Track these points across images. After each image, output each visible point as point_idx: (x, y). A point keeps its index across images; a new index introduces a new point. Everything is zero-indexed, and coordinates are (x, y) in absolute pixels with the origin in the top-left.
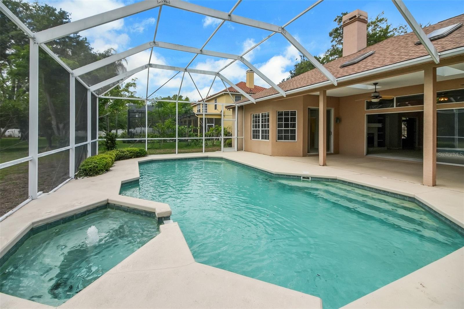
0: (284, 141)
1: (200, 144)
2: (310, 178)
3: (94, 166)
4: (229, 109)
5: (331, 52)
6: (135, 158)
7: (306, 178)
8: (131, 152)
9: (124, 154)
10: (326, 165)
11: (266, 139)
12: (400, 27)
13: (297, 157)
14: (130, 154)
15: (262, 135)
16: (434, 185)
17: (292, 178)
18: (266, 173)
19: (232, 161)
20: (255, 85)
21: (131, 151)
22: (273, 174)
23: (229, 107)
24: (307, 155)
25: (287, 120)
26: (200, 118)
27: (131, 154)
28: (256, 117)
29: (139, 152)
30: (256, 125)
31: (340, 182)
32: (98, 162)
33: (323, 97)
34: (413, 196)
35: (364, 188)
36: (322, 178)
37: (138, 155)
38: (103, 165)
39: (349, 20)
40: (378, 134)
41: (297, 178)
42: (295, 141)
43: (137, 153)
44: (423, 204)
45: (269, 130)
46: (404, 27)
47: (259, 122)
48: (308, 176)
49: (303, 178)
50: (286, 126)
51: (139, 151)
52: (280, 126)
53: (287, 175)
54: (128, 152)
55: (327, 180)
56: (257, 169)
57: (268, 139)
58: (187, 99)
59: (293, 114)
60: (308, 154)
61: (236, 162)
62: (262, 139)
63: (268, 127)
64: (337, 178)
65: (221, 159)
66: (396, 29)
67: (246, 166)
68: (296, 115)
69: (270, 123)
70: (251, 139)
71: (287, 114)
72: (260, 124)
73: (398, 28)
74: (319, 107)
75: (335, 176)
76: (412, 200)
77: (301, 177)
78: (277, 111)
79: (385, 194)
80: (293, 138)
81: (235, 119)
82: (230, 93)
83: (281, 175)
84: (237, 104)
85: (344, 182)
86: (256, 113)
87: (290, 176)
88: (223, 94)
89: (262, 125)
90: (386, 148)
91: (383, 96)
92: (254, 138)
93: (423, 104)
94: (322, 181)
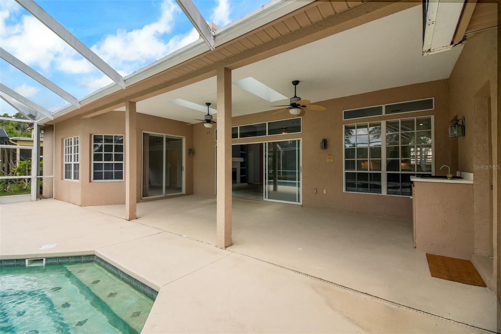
0: (103, 181)
2: (44, 260)
7: (35, 261)
10: (137, 218)
15: (74, 172)
25: (108, 148)
40: (241, 169)
42: (122, 181)
45: (80, 164)
48: (39, 257)
49: (30, 261)
50: (108, 158)
52: (97, 157)
57: (78, 179)
59: (120, 140)
62: (73, 179)
63: (78, 160)
68: (124, 142)
70: (63, 179)
71: (108, 139)
77: (24, 260)
78: (91, 135)
80: (119, 176)
84: (37, 121)
86: (69, 138)
92: (66, 178)
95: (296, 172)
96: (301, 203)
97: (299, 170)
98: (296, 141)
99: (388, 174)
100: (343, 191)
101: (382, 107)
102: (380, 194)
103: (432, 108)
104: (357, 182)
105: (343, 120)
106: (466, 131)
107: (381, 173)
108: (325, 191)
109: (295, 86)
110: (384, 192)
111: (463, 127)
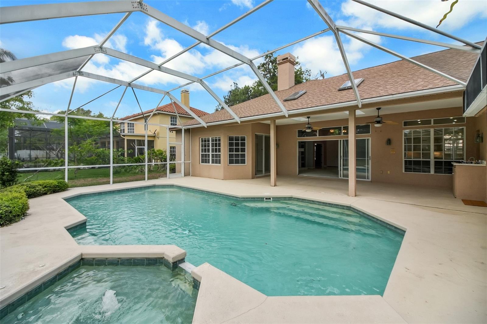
0: (235, 165)
1: (133, 170)
2: (272, 198)
3: (6, 211)
4: (171, 132)
5: (257, 83)
6: (51, 193)
7: (268, 199)
8: (45, 187)
9: (35, 190)
10: (276, 186)
11: (216, 163)
12: (307, 71)
13: (248, 180)
14: (44, 189)
15: (212, 159)
16: (356, 196)
17: (256, 200)
18: (231, 198)
19: (186, 188)
20: (190, 107)
21: (46, 184)
22: (239, 198)
23: (171, 130)
24: (255, 178)
25: (237, 144)
26: (127, 139)
27: (46, 189)
28: (205, 141)
29: (57, 186)
30: (205, 149)
31: (295, 200)
32: (11, 205)
33: (273, 125)
34: (349, 206)
35: (314, 203)
36: (281, 198)
37: (55, 190)
38: (19, 209)
39: (282, 60)
40: (302, 157)
41: (260, 199)
42: (245, 165)
43: (56, 186)
44: (357, 210)
45: (220, 154)
46: (309, 71)
47: (209, 146)
48: (270, 197)
49: (266, 199)
50: (237, 150)
51: (58, 183)
52: (231, 150)
53: (252, 198)
54: (41, 187)
55: (285, 198)
56: (220, 194)
57: (220, 163)
58: (101, 115)
59: (243, 139)
60: (256, 176)
61: (193, 189)
62: (212, 163)
63: (219, 151)
64: (293, 197)
65: (172, 186)
66: (304, 72)
67: (206, 192)
68: (246, 141)
69: (222, 148)
70: (200, 164)
71: (237, 139)
72: (210, 148)
73: (305, 72)
74: (270, 134)
75: (291, 195)
76: (349, 208)
77: (264, 198)
78: (227, 136)
79: (330, 206)
80: (243, 162)
81: (182, 142)
82: (178, 115)
83: (247, 198)
84: (184, 127)
85: (298, 200)
86: (205, 137)
87: (254, 198)
88: (156, 113)
89: (212, 149)
90: (306, 168)
91: (314, 128)
92: (202, 162)
93: (348, 134)
94: (281, 200)
95: (366, 159)
96: (370, 180)
97: (368, 157)
98: (365, 139)
99: (435, 161)
100: (402, 172)
101: (431, 120)
102: (430, 174)
103: (464, 122)
104: (412, 166)
105: (403, 127)
106: (483, 140)
107: (430, 161)
108: (389, 172)
109: (378, 110)
110: (432, 172)
111: (482, 138)
